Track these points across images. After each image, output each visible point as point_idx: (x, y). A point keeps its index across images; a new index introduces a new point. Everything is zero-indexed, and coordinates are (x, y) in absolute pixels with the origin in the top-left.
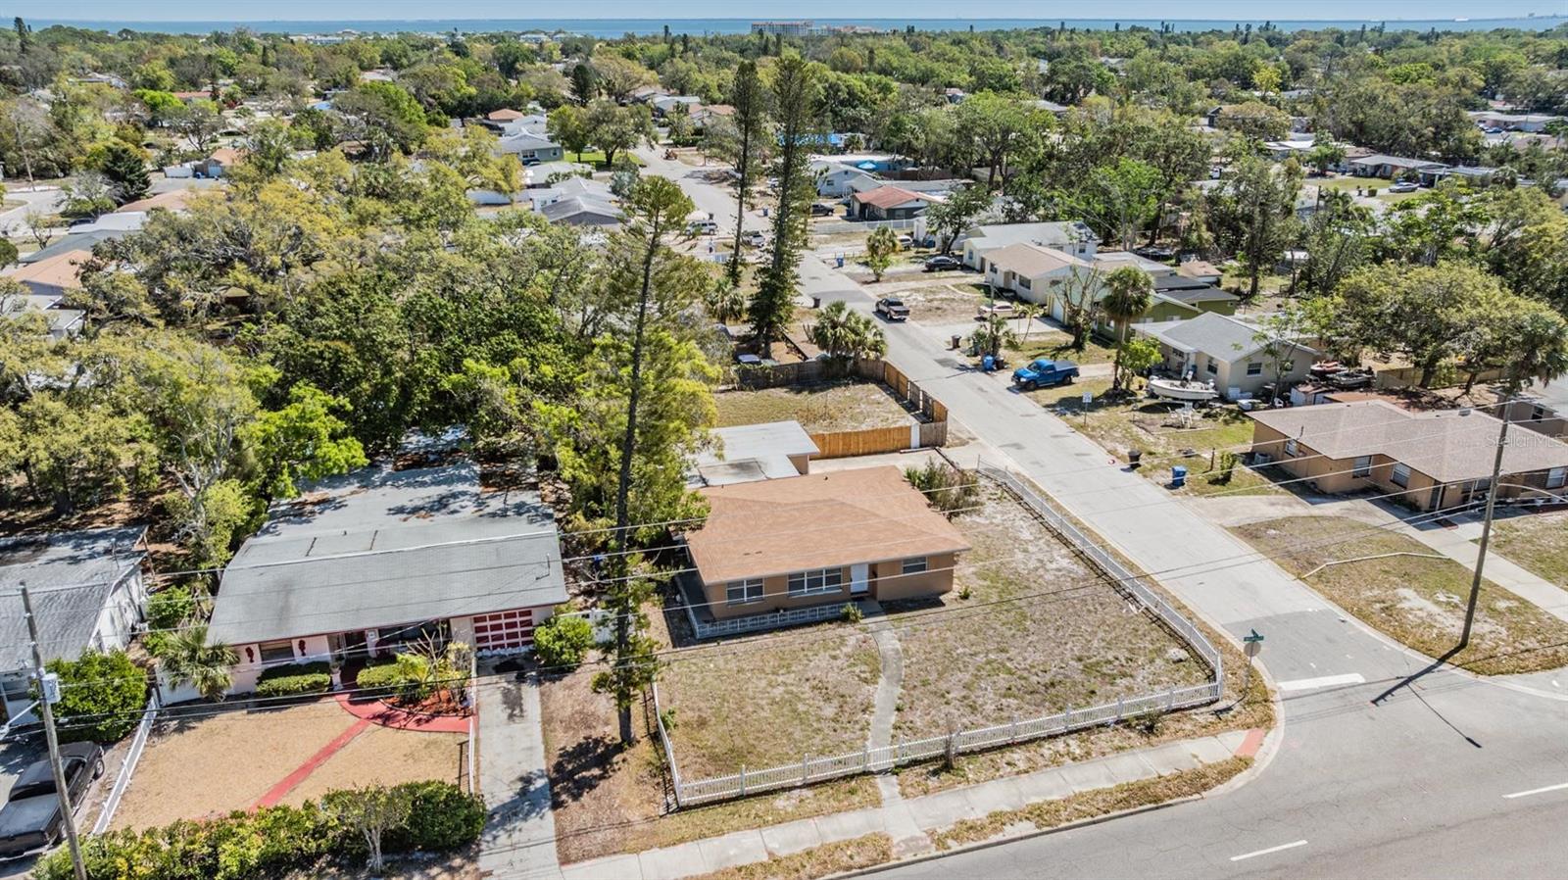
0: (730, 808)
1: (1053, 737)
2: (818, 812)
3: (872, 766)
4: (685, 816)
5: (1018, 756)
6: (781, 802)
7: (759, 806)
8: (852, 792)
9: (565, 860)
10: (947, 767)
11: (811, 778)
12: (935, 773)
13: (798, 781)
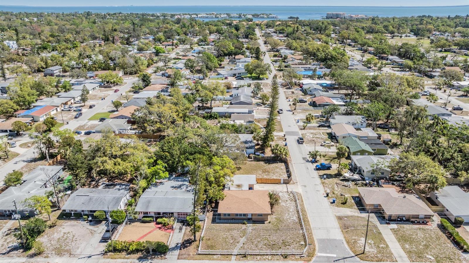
0: (206, 256)
1: (267, 255)
2: (220, 260)
3: (233, 253)
4: (199, 256)
5: (259, 257)
6: (215, 257)
7: (211, 256)
8: (227, 257)
9: (178, 259)
10: (245, 257)
11: (221, 253)
12: (243, 257)
13: (219, 253)
